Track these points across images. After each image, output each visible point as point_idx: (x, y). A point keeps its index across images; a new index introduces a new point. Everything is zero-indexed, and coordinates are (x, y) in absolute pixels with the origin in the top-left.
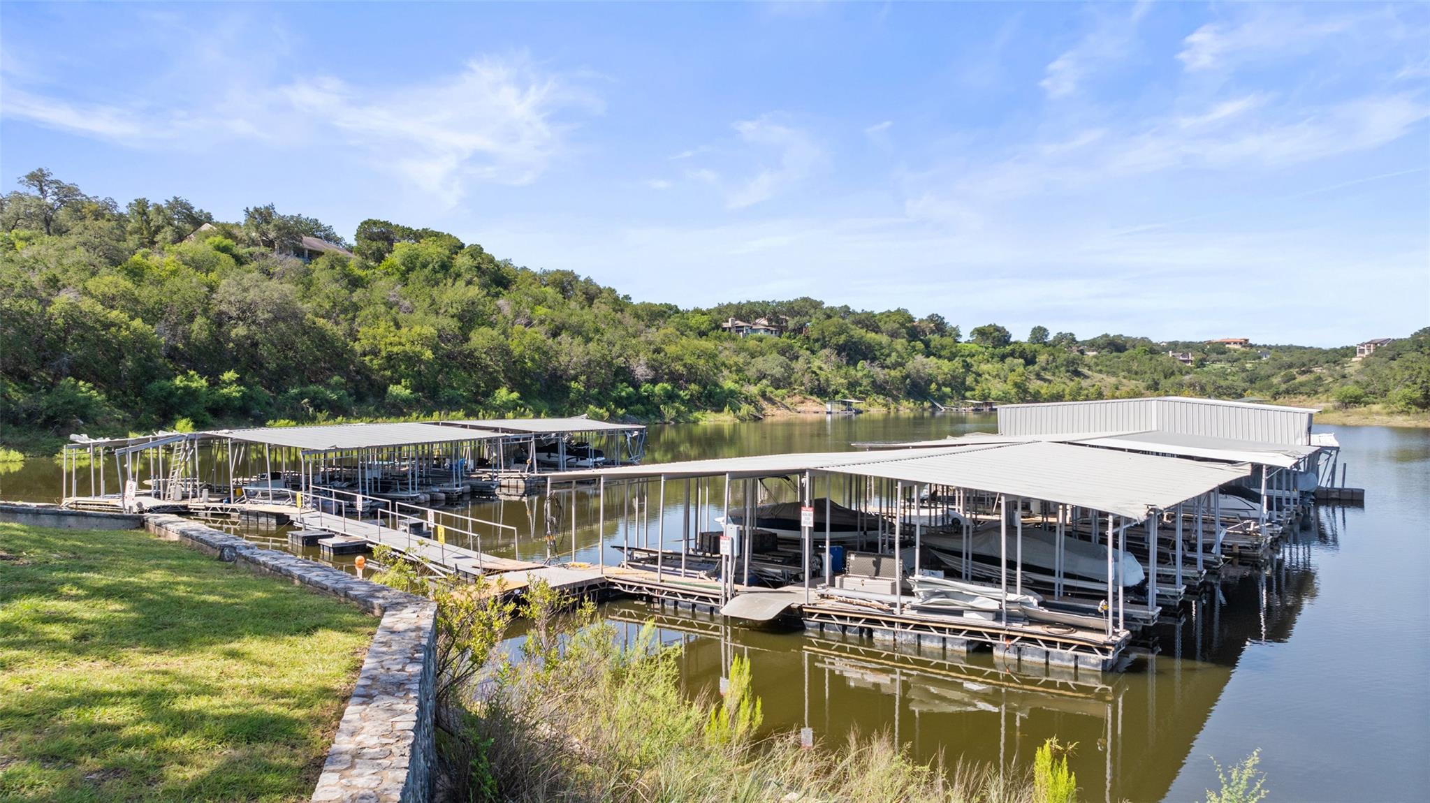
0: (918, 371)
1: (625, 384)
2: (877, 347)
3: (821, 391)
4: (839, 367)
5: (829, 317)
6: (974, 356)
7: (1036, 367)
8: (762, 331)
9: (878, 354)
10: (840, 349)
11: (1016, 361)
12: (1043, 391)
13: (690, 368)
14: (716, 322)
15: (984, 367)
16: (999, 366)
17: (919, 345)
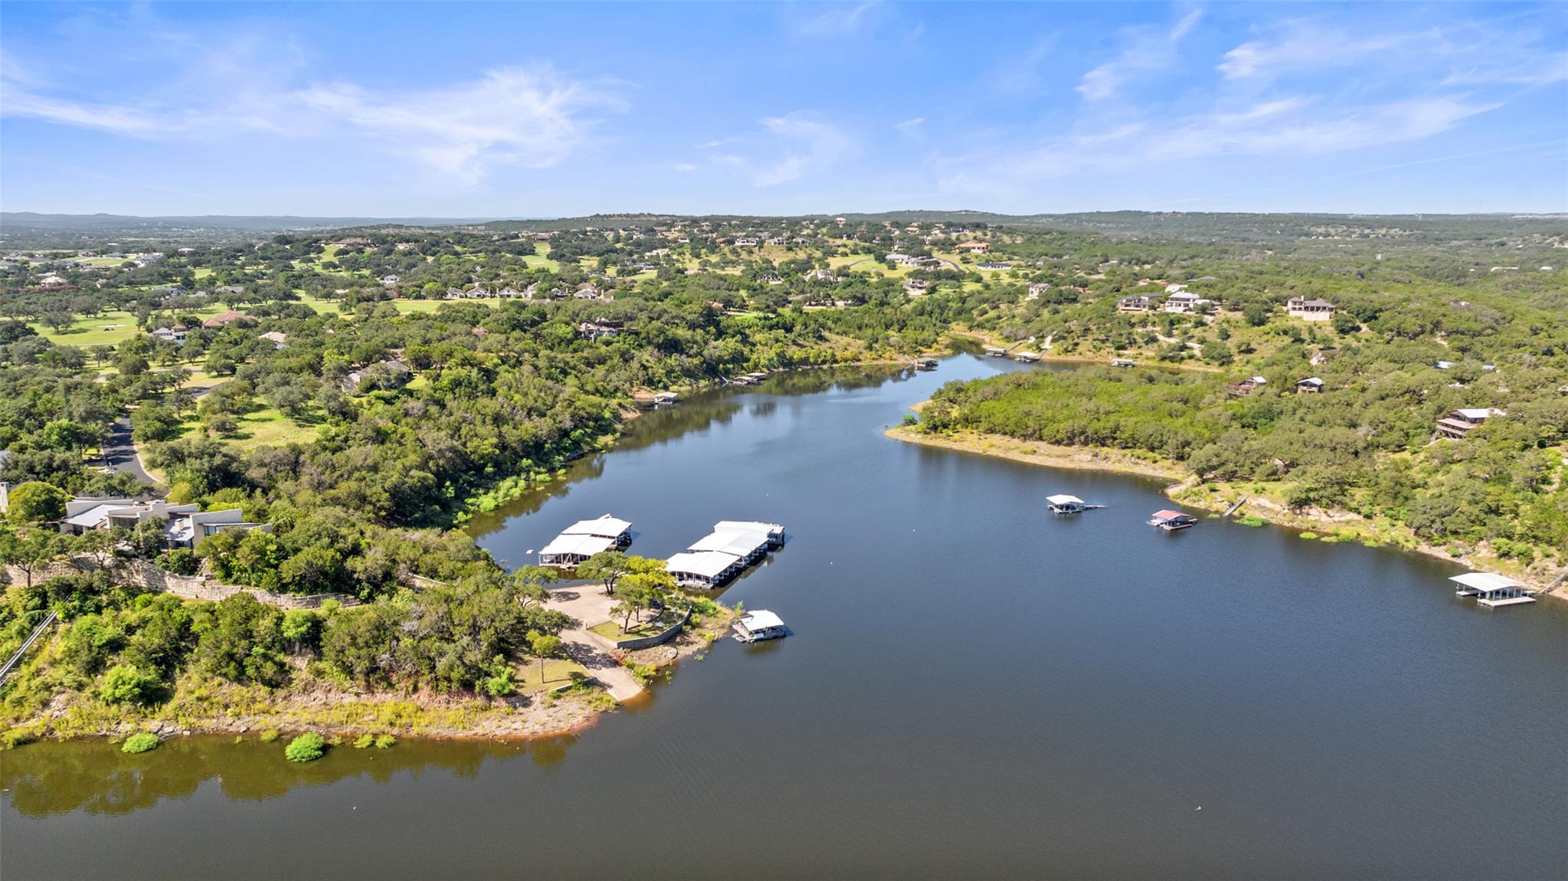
0: (711, 356)
1: (565, 438)
2: (684, 341)
3: (650, 382)
4: (661, 360)
7: (793, 336)
8: (606, 333)
9: (685, 346)
11: (780, 331)
12: (795, 357)
14: (575, 329)
15: (758, 337)
16: (767, 335)
17: (712, 329)
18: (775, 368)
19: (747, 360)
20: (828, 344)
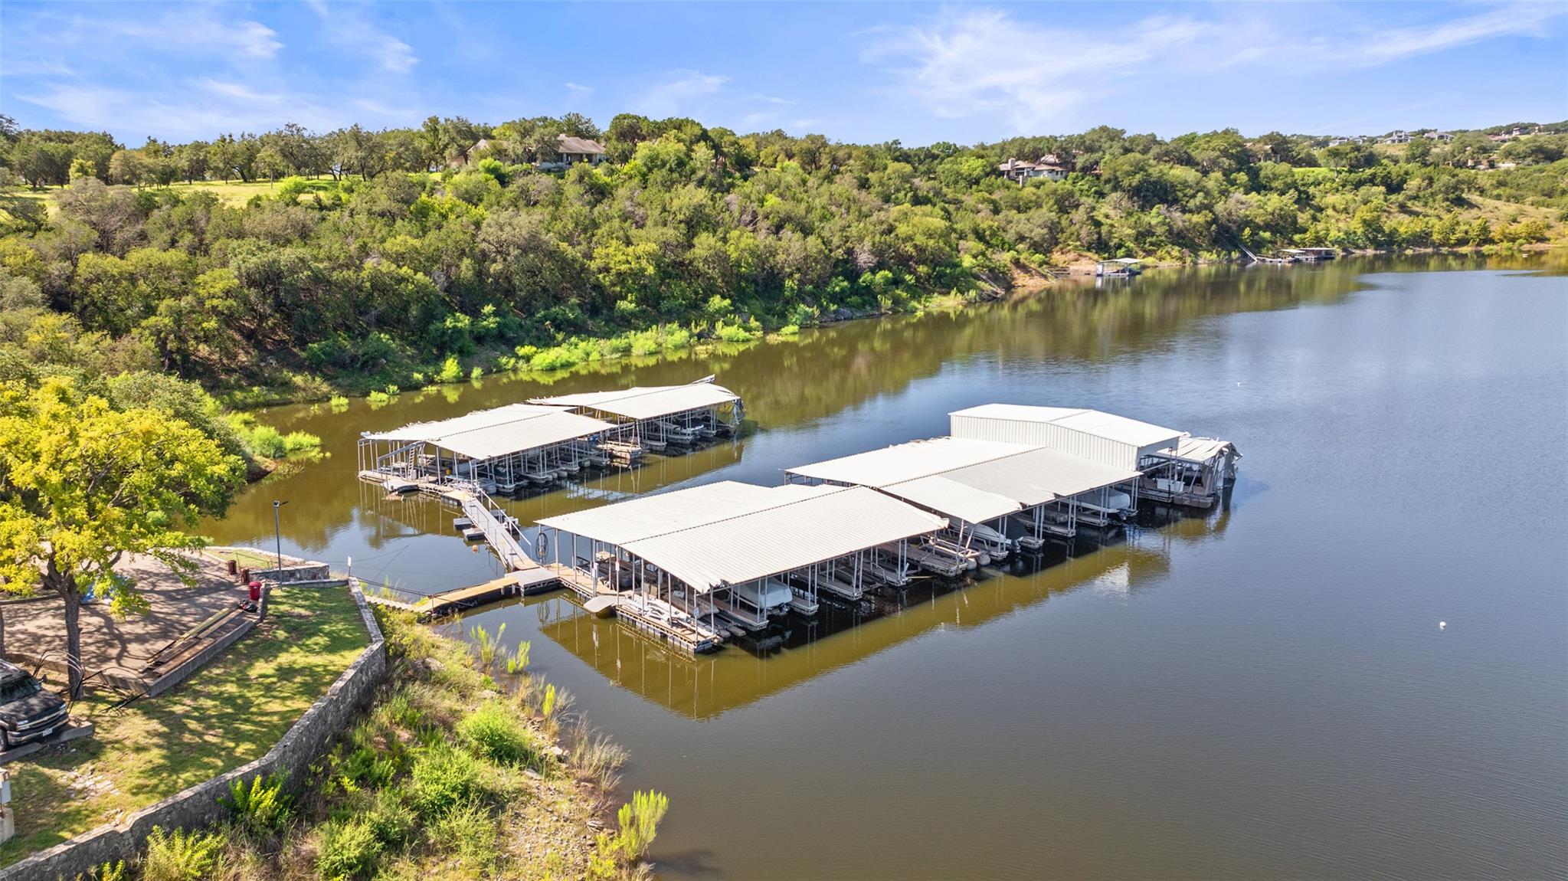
0: (1230, 214)
1: (840, 278)
2: (1179, 187)
3: (1102, 246)
4: (1130, 214)
5: (1127, 151)
6: (1319, 184)
7: (1401, 197)
8: (1045, 173)
9: (1180, 194)
10: (1135, 192)
11: (1375, 189)
12: (1402, 230)
13: (920, 250)
14: (992, 165)
15: (1331, 199)
16: (1350, 196)
17: (1243, 177)
18: (1358, 247)
19: (1304, 231)
20: (1474, 212)
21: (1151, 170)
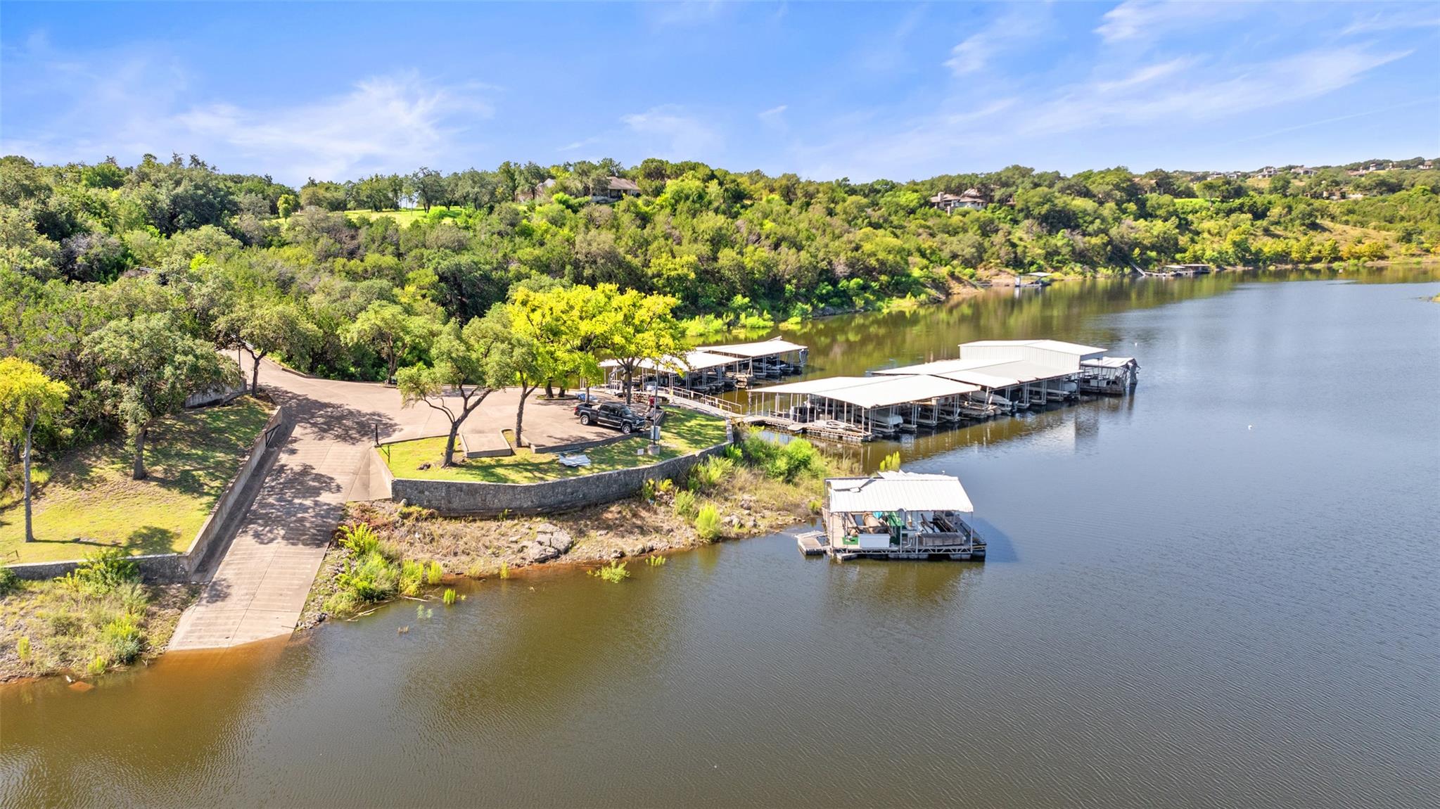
0: (1122, 237)
1: (826, 283)
2: (1080, 215)
3: (1018, 263)
4: (1040, 237)
5: (1036, 185)
6: (1197, 212)
7: (1264, 223)
8: (969, 204)
9: (1081, 221)
10: (1044, 219)
11: (1243, 216)
12: (1266, 250)
13: (882, 263)
14: (925, 198)
15: (1207, 225)
16: (1222, 222)
17: (1132, 207)
18: (1229, 264)
19: (1184, 251)
20: (1326, 234)
21: (1056, 201)
